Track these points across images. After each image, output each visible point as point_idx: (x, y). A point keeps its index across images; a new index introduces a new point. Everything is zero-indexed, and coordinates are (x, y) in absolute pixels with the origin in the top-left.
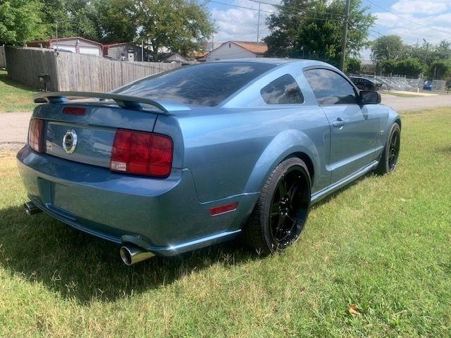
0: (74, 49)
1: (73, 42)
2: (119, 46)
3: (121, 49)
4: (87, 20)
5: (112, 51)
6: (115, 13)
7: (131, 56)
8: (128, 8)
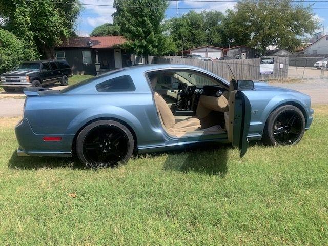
0: (204, 54)
1: (204, 49)
2: (235, 48)
3: (237, 50)
4: (217, 33)
5: (230, 52)
6: (234, 25)
7: (244, 55)
8: (245, 20)
